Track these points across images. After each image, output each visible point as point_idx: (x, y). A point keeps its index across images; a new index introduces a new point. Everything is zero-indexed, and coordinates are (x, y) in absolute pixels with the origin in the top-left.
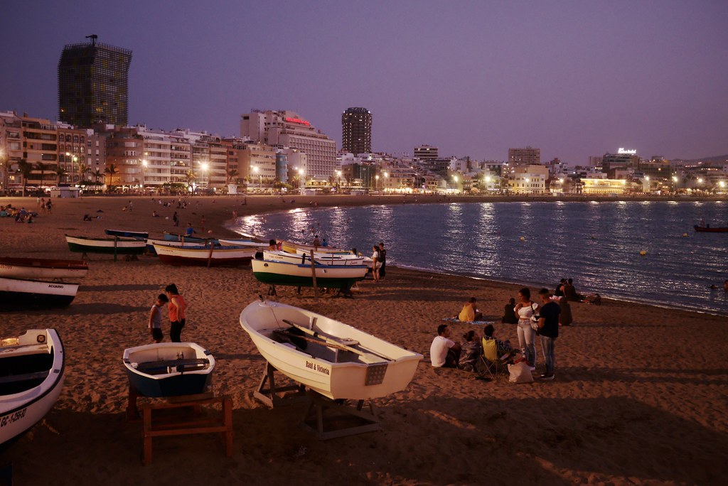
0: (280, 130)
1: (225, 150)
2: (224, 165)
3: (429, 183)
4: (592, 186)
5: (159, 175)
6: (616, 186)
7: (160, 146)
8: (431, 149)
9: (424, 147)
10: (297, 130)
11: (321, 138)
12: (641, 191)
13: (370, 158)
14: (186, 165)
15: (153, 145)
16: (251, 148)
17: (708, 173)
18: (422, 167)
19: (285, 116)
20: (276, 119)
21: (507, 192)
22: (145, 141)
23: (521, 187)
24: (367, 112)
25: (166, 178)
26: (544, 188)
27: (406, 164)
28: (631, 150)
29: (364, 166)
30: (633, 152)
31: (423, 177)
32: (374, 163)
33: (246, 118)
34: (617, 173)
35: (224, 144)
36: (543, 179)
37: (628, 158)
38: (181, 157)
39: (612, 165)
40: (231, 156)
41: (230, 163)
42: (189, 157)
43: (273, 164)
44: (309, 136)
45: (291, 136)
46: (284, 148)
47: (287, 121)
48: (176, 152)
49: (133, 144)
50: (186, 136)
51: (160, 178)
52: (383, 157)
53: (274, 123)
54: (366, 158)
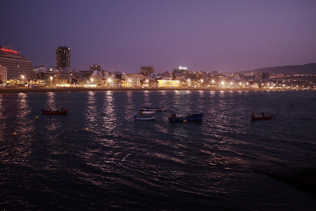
3: (79, 82)
4: (163, 83)
6: (175, 83)
8: (97, 66)
9: (94, 65)
12: (187, 86)
13: (51, 70)
17: (219, 78)
21: (120, 86)
23: (128, 84)
24: (68, 48)
26: (139, 84)
27: (68, 73)
28: (184, 67)
29: (47, 73)
30: (185, 68)
32: (53, 72)
34: (177, 77)
36: (139, 80)
37: (183, 71)
39: (176, 74)
54: (49, 70)
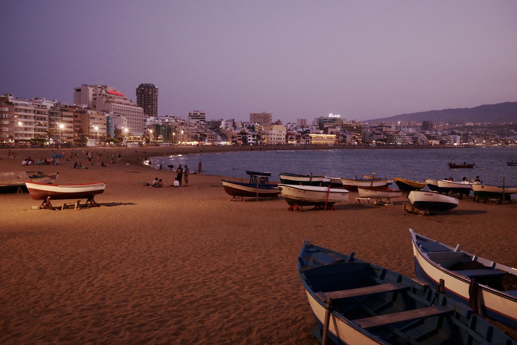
0: (105, 99)
1: (72, 114)
2: (72, 125)
3: (209, 138)
5: (26, 132)
6: (330, 139)
7: (26, 111)
8: (200, 114)
9: (196, 112)
10: (116, 100)
11: (132, 106)
13: (167, 120)
14: (45, 125)
15: (21, 110)
16: (90, 113)
18: (203, 127)
19: (107, 90)
20: (101, 92)
21: (261, 143)
22: (15, 107)
23: (269, 140)
24: (154, 87)
25: (30, 135)
26: (285, 140)
29: (163, 126)
30: (338, 116)
31: (206, 134)
32: (169, 124)
33: (79, 90)
34: (330, 130)
35: (70, 109)
36: (284, 135)
37: (336, 120)
38: (42, 119)
39: (326, 125)
40: (76, 119)
41: (76, 124)
42: (47, 119)
43: (105, 124)
44: (125, 104)
45: (113, 104)
46: (111, 113)
47: (109, 93)
48: (38, 115)
49: (7, 109)
50: (44, 104)
51: (26, 135)
52: (176, 120)
53: (100, 95)
54: (164, 120)
